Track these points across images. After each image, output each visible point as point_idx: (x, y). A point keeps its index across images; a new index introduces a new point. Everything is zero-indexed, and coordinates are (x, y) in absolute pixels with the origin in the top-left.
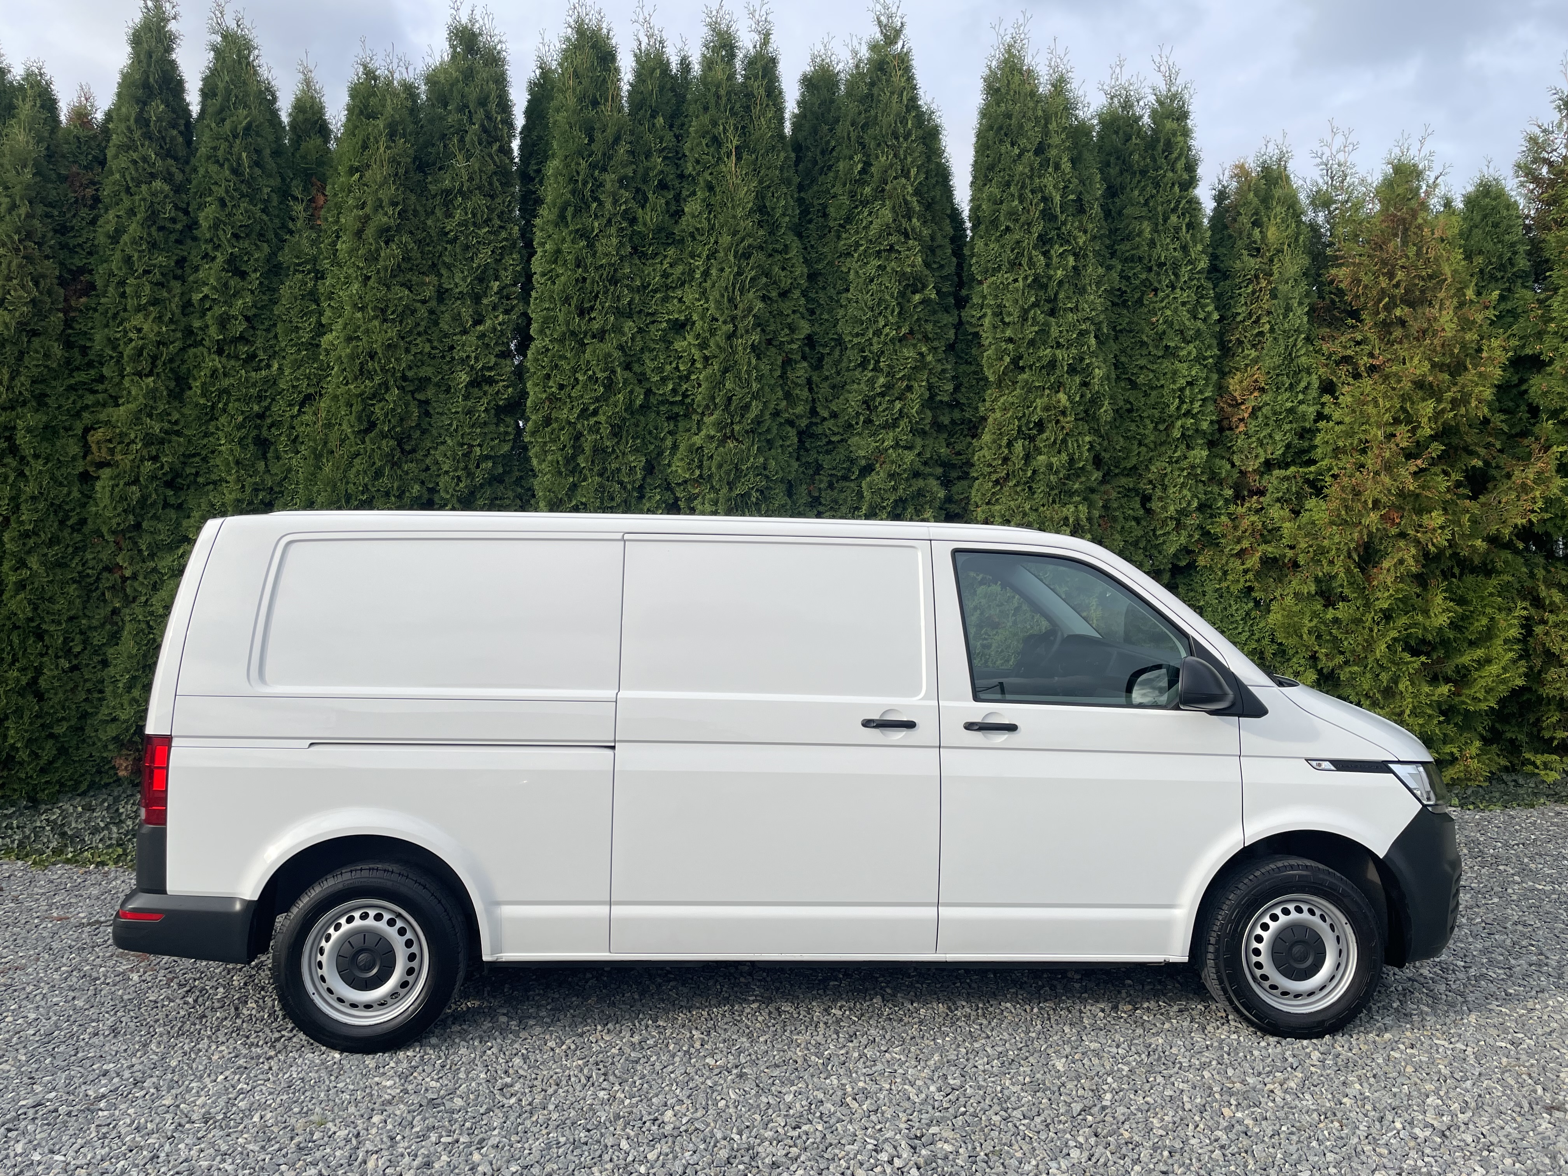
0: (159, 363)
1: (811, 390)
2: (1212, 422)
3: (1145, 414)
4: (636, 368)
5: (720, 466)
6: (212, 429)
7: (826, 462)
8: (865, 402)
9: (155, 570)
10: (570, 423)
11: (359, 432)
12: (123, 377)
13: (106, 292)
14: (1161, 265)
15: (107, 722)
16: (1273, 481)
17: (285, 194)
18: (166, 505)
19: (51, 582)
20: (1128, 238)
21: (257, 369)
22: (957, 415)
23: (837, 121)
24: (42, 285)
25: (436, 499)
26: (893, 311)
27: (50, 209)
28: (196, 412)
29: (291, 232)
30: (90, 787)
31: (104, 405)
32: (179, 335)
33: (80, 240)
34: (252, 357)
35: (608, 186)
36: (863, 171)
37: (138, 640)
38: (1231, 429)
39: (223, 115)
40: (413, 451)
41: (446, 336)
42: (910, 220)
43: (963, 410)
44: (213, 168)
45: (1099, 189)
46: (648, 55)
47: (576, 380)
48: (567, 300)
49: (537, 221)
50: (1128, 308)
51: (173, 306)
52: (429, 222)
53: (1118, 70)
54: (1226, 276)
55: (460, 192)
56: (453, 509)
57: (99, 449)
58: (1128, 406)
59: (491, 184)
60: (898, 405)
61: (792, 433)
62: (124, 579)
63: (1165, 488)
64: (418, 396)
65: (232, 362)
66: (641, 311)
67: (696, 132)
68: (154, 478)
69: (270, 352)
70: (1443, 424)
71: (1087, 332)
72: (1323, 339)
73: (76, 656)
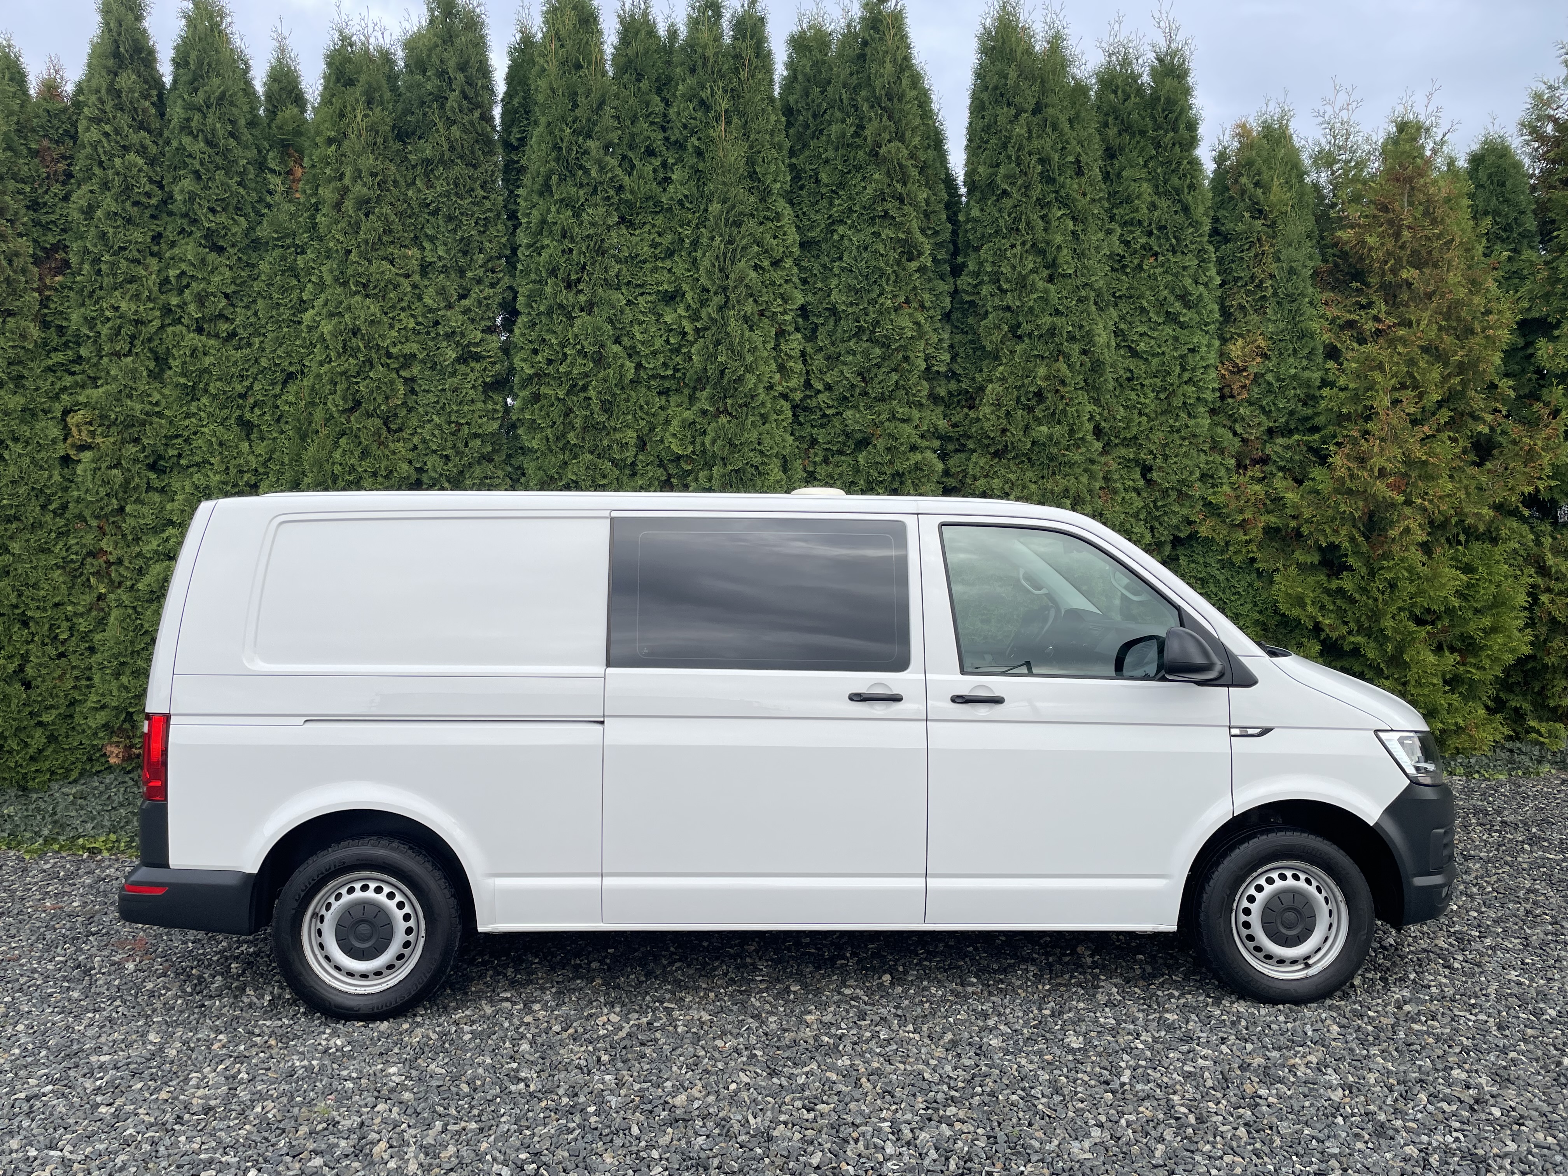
0: (137, 342)
1: (805, 362)
2: (1213, 390)
3: (1146, 382)
4: (626, 341)
5: (714, 442)
6: (194, 410)
7: (821, 436)
8: (860, 374)
9: (140, 554)
10: (559, 399)
11: (344, 411)
12: (101, 357)
13: (81, 269)
14: (1161, 228)
15: (96, 709)
16: (1277, 447)
17: (261, 166)
18: (149, 488)
19: (35, 568)
20: (1128, 200)
21: (238, 348)
22: (953, 386)
23: (829, 82)
24: (15, 264)
25: (425, 478)
26: (888, 280)
27: (22, 186)
28: (175, 393)
29: (269, 206)
30: (81, 775)
31: (83, 387)
32: (158, 313)
33: (53, 217)
34: (233, 335)
35: (594, 153)
36: (856, 134)
37: (125, 625)
38: (1232, 396)
39: (196, 84)
40: (400, 430)
41: (430, 311)
42: (905, 184)
43: (959, 381)
44: (186, 140)
45: (1097, 149)
46: (632, 16)
47: (565, 355)
48: (553, 272)
49: (521, 191)
50: (1127, 274)
51: (151, 283)
52: (410, 193)
53: (1116, 27)
54: (1227, 240)
55: (441, 161)
56: (442, 489)
57: (80, 431)
58: (1128, 375)
59: (473, 153)
60: (894, 376)
61: (786, 406)
62: (109, 564)
63: (1166, 457)
64: (403, 373)
65: (212, 342)
66: (629, 283)
67: (683, 95)
68: (136, 460)
69: (250, 330)
70: (1450, 389)
71: (1087, 298)
72: (1326, 304)
73: (63, 643)
